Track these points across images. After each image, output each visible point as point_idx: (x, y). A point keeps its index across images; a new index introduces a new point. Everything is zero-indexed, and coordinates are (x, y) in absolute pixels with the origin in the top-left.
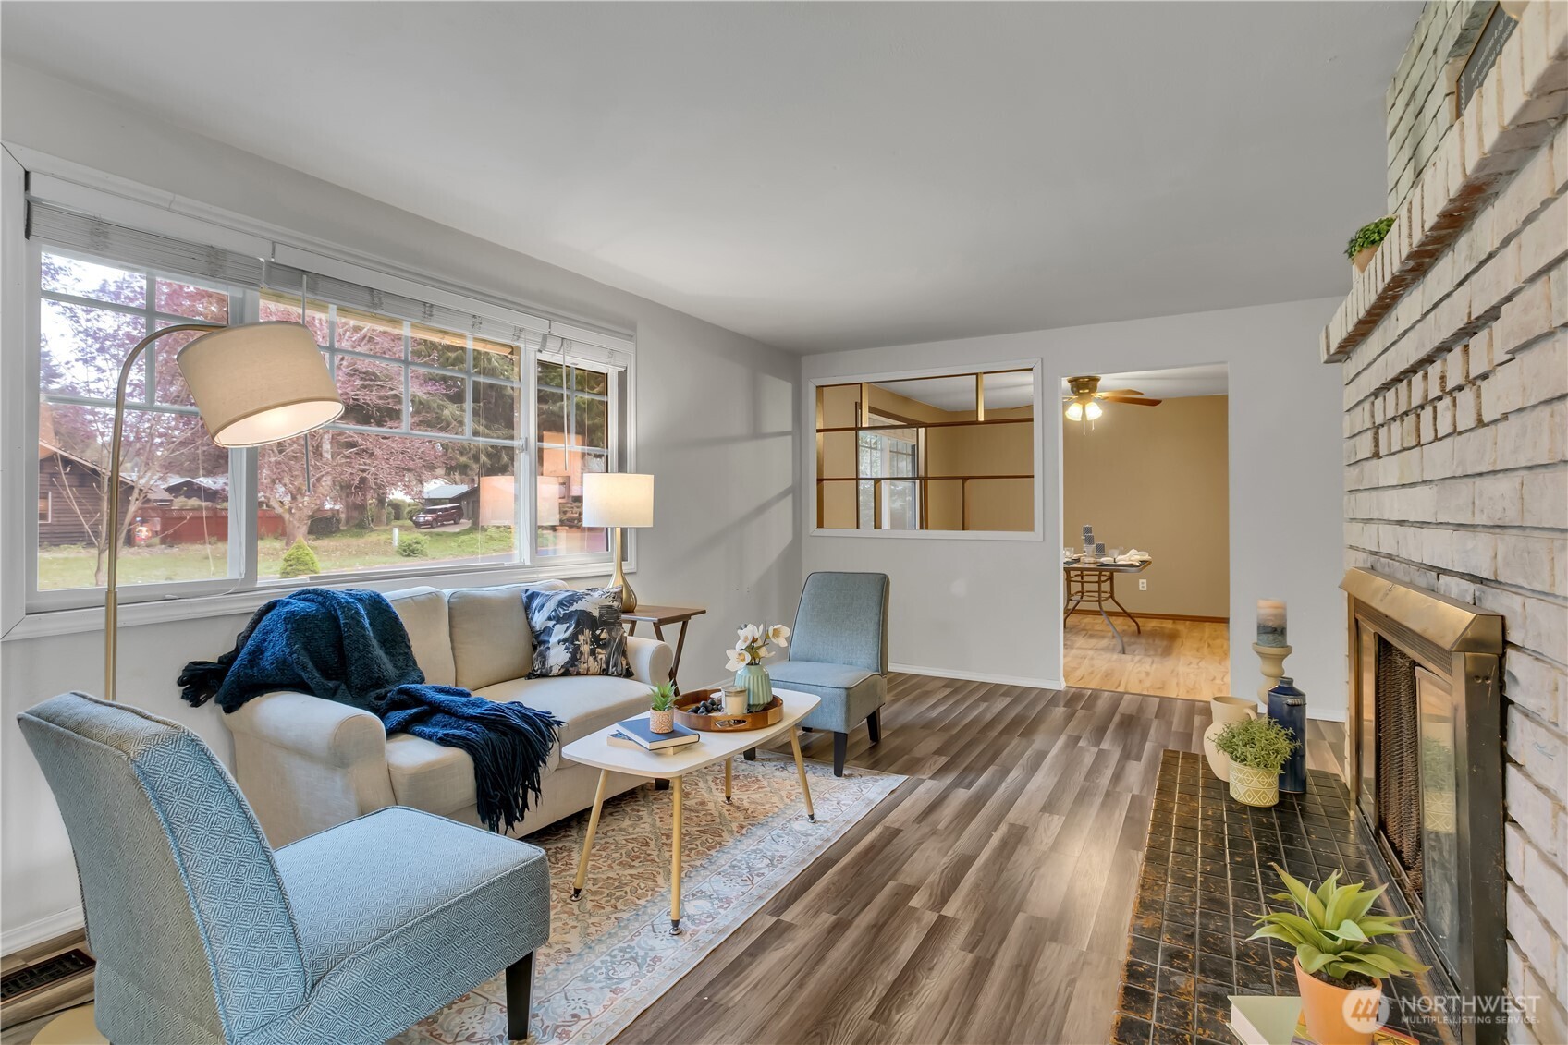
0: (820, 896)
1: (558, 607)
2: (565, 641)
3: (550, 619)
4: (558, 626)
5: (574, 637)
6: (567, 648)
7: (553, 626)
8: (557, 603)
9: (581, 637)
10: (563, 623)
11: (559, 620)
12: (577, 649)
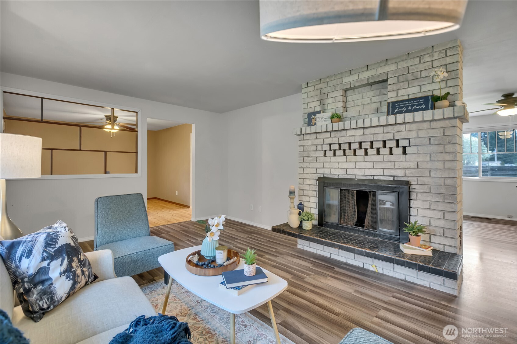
1: (46, 247)
2: (64, 272)
3: (44, 259)
4: (53, 264)
5: (70, 266)
6: (68, 277)
7: (49, 265)
8: (43, 244)
9: (74, 265)
10: (56, 259)
11: (52, 258)
12: (75, 274)
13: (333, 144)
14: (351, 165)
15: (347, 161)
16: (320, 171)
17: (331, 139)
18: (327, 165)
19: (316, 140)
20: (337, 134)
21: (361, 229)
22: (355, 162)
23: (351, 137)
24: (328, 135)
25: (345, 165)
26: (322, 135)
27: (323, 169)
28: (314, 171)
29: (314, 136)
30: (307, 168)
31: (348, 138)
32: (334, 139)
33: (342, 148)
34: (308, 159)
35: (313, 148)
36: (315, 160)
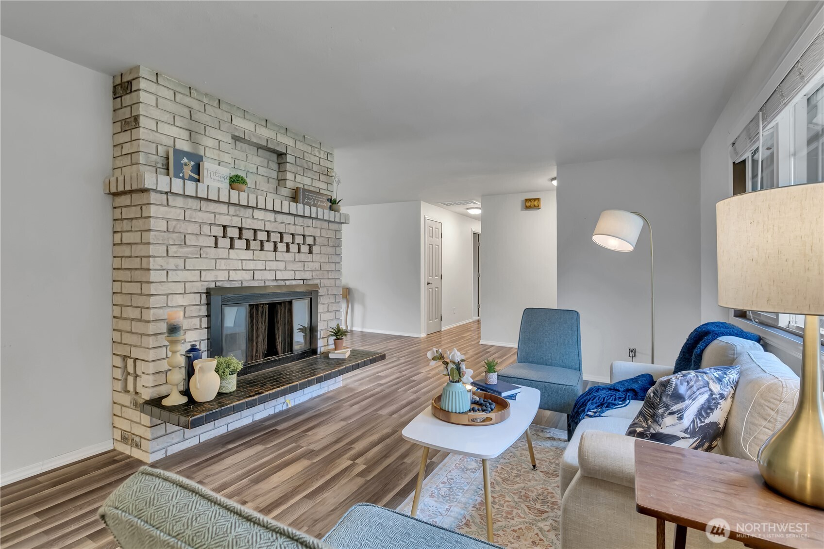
0: (410, 471)
13: (229, 226)
14: (260, 265)
15: (255, 259)
16: (209, 276)
17: (229, 218)
18: (222, 264)
19: (200, 214)
20: (239, 211)
21: (275, 358)
22: (265, 261)
23: (260, 222)
24: (223, 209)
25: (251, 265)
26: (212, 207)
27: (214, 273)
28: (195, 275)
29: (194, 204)
30: (178, 269)
31: (256, 221)
32: (234, 218)
33: (245, 236)
34: (181, 250)
35: (193, 228)
36: (197, 254)
